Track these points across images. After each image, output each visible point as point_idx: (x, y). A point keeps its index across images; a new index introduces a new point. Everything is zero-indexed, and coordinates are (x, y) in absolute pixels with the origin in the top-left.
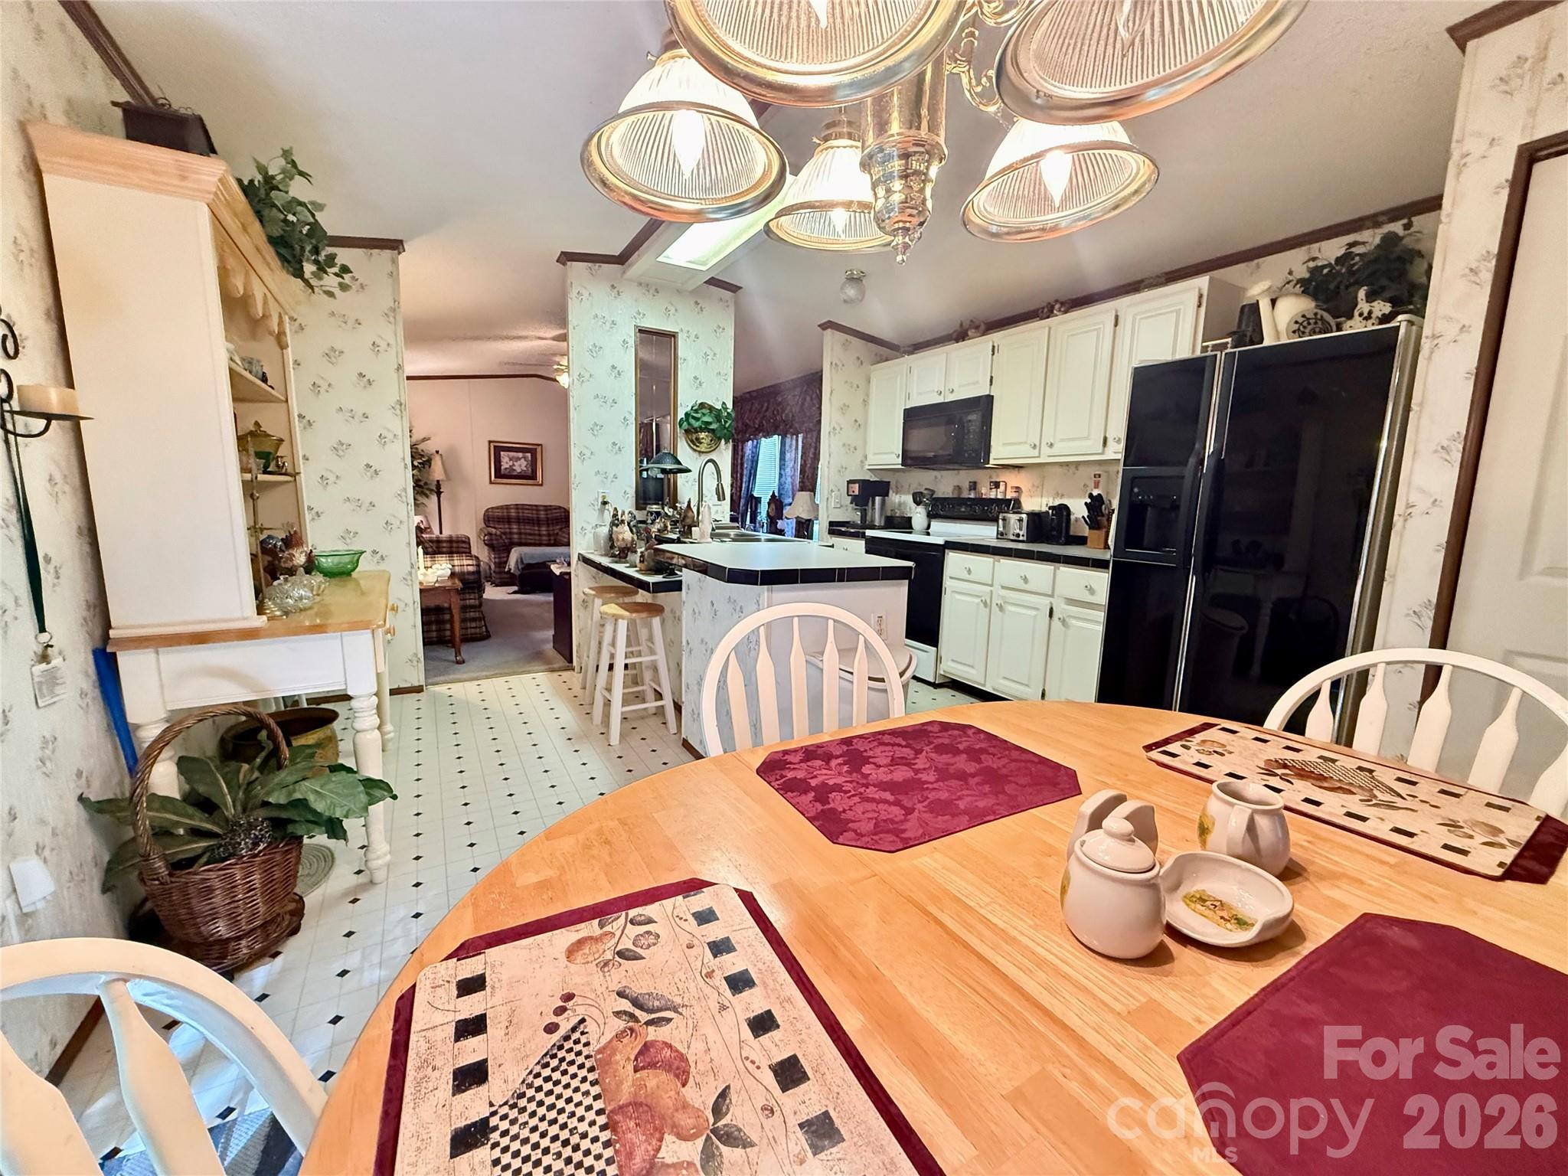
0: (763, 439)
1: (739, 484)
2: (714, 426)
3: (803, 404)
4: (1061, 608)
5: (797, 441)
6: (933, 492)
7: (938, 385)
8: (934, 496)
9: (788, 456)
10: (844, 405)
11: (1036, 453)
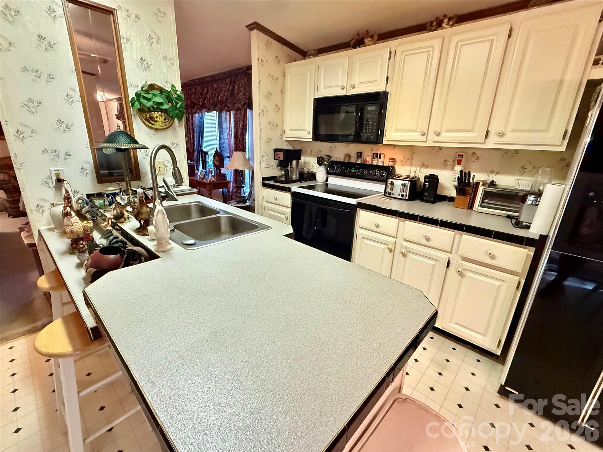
0: (206, 113)
1: (192, 141)
2: (165, 107)
3: (233, 90)
4: (456, 261)
5: (230, 115)
6: (330, 157)
7: (342, 81)
8: (331, 160)
9: (224, 125)
10: (269, 92)
11: (424, 138)
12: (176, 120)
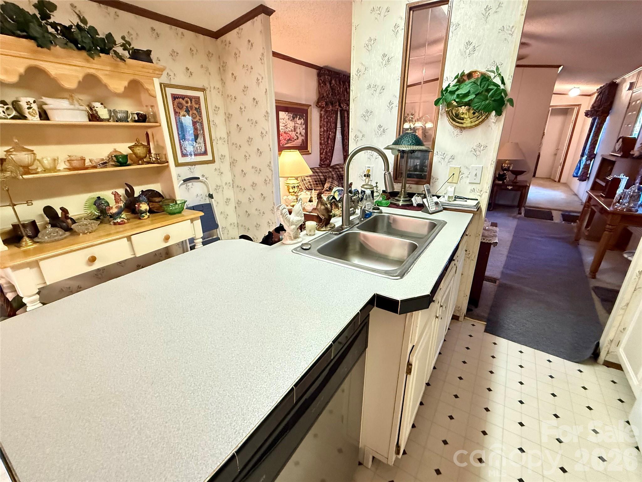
12: (494, 113)
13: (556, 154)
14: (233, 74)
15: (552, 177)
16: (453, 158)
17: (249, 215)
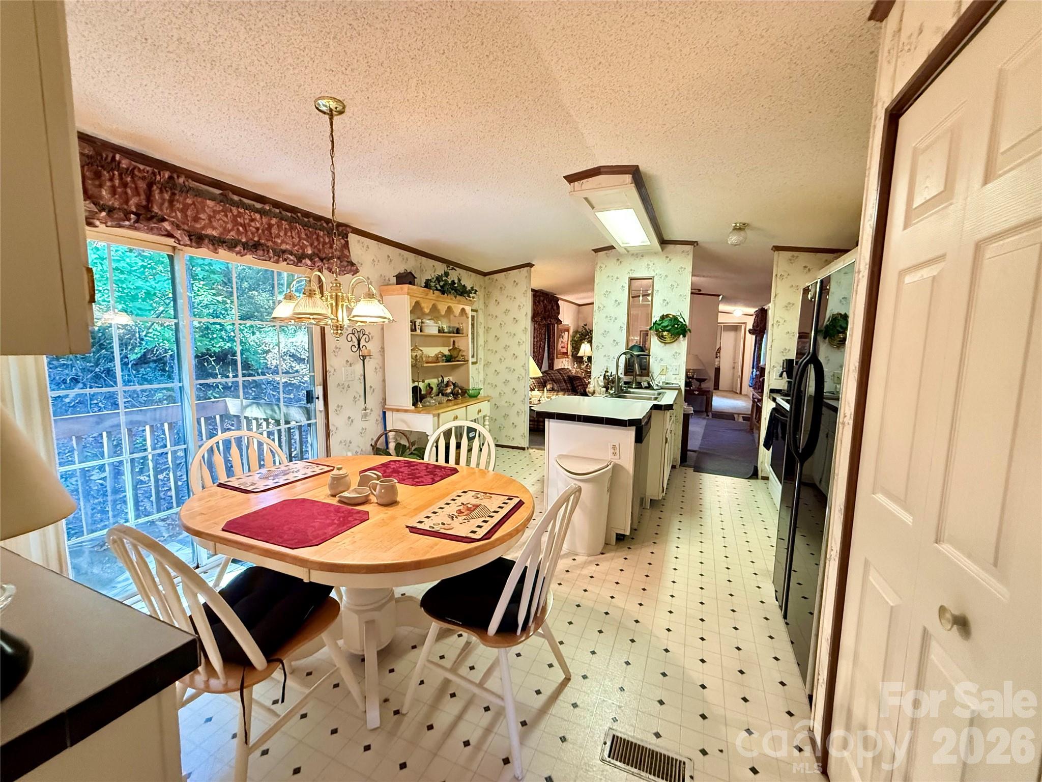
10: (789, 304)
12: (681, 336)
13: (734, 368)
14: (496, 300)
15: (734, 390)
16: (661, 360)
17: (498, 407)
